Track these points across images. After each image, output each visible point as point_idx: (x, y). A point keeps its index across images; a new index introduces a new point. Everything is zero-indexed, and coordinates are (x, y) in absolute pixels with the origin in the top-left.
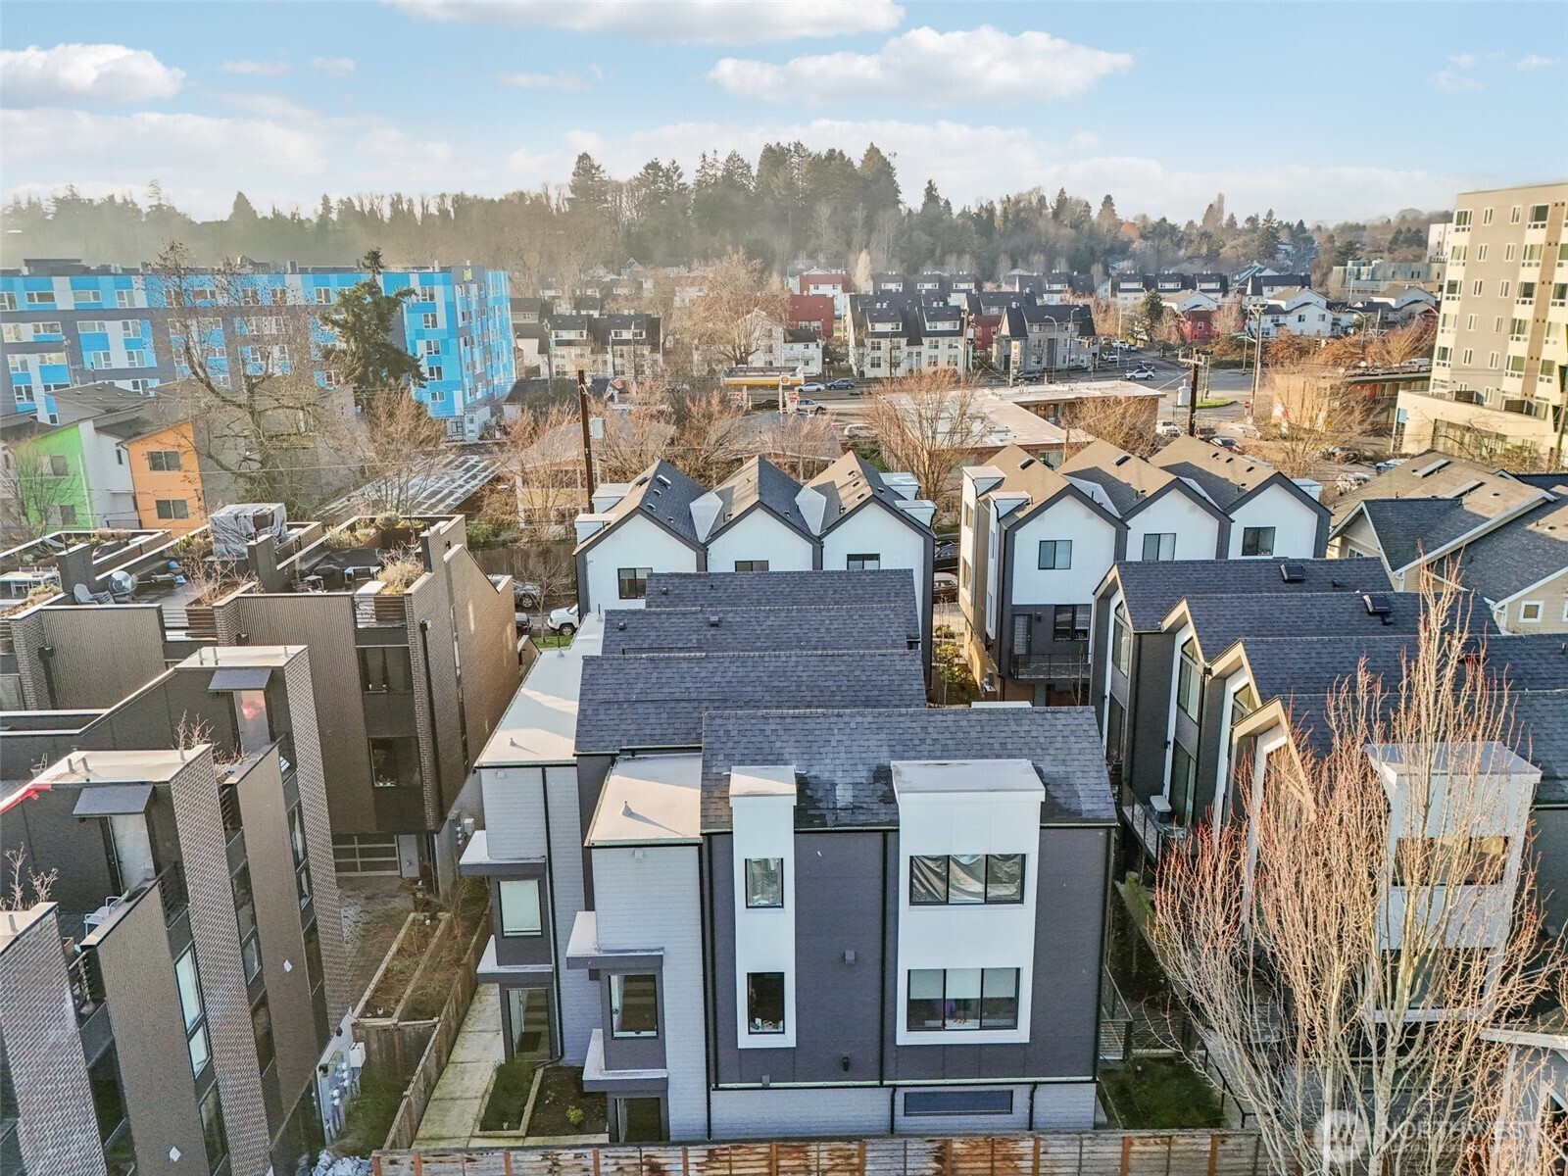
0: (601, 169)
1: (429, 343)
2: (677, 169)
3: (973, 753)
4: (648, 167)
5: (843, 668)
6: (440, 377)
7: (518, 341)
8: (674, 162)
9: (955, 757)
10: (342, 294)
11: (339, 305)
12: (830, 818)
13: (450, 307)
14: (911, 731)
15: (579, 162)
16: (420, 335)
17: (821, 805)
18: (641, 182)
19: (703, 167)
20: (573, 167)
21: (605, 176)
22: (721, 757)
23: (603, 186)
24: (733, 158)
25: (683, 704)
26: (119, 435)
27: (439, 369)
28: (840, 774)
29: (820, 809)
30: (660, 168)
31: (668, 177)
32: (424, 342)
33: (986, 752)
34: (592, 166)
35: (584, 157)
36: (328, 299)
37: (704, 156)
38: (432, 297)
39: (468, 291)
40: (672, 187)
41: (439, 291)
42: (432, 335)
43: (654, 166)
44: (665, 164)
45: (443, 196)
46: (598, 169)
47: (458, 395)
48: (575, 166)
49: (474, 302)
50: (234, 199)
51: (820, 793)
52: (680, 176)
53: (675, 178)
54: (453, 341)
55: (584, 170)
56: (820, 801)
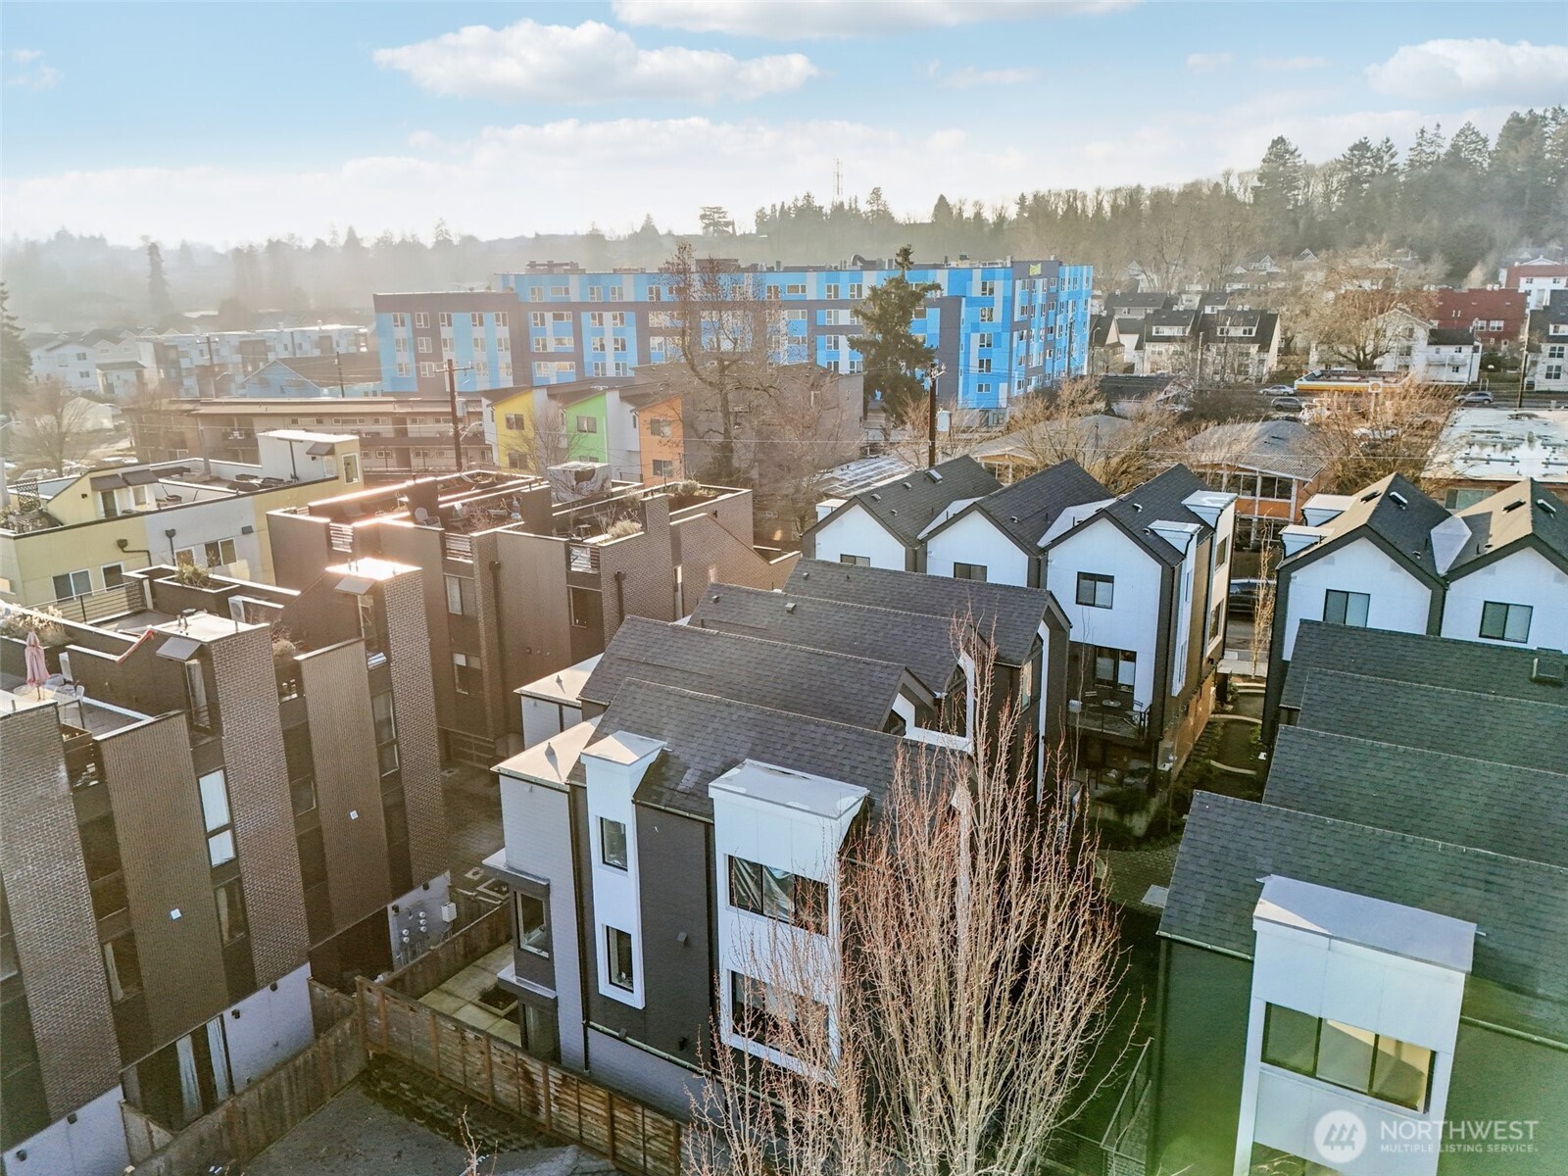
0: (1297, 153)
1: (982, 336)
2: (1390, 148)
3: (821, 769)
4: (1355, 148)
5: (824, 669)
6: (988, 370)
7: (1121, 336)
8: (1388, 140)
9: (802, 770)
10: (873, 289)
11: (869, 299)
12: (667, 796)
13: (1009, 302)
14: (780, 734)
15: (1272, 147)
16: (975, 328)
17: (666, 784)
18: (1345, 165)
19: (1420, 145)
20: (1264, 152)
21: (1300, 162)
22: (616, 720)
23: (1295, 172)
24: (1467, 132)
25: (678, 673)
26: (634, 404)
27: (989, 361)
28: (697, 759)
29: (662, 786)
30: (1368, 149)
31: (1378, 158)
32: (978, 335)
33: (834, 772)
34: (1287, 151)
35: (1281, 140)
36: (860, 294)
37: (1422, 132)
38: (992, 291)
39: (1033, 286)
40: (1381, 168)
41: (1000, 288)
42: (987, 329)
43: (1362, 147)
44: (1375, 143)
45: (1118, 190)
46: (1292, 153)
47: (1003, 386)
48: (1266, 151)
49: (1040, 297)
50: (936, 201)
51: (672, 773)
52: (1392, 156)
53: (1386, 158)
54: (1006, 336)
55: (1276, 156)
56: (667, 779)
